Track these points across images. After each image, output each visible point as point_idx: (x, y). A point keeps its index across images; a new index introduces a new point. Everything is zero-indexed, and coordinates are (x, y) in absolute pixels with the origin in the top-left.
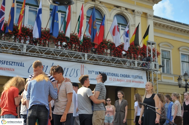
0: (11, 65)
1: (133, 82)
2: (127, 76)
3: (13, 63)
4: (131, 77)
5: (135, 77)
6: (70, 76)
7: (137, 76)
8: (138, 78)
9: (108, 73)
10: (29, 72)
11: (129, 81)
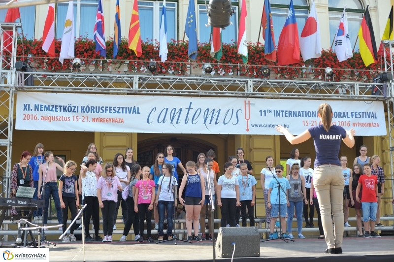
0: (118, 112)
1: (354, 125)
2: (342, 115)
3: (121, 109)
4: (350, 115)
5: (358, 116)
6: (224, 124)
7: (363, 113)
8: (366, 117)
9: (299, 112)
10: (150, 122)
11: (345, 123)
